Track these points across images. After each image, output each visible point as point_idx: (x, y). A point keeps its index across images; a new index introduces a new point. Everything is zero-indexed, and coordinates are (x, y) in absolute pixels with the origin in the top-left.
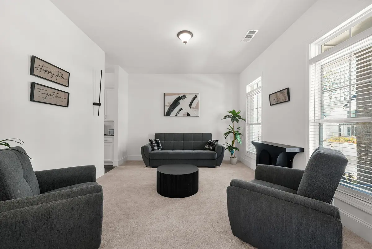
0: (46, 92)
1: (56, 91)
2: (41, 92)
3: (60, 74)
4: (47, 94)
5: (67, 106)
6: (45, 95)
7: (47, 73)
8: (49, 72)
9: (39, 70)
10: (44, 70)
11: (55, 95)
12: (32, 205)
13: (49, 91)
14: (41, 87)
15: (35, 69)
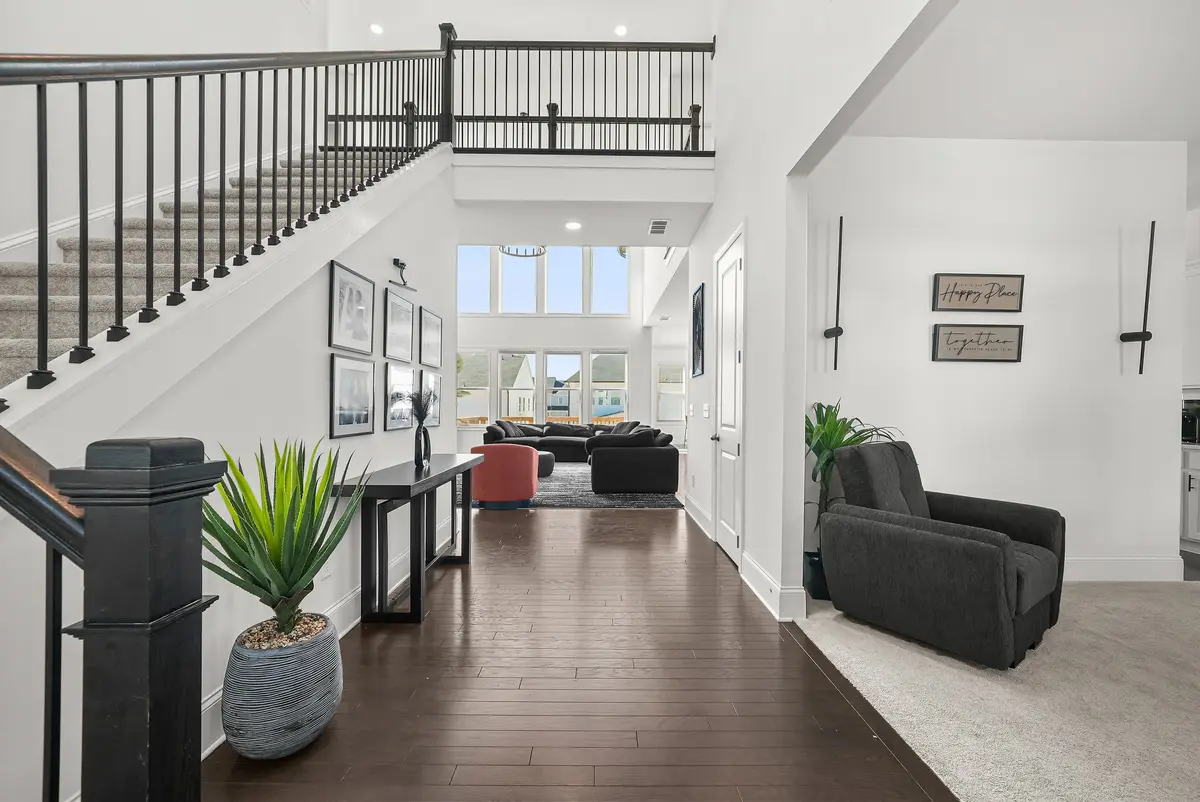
0: (964, 337)
1: (986, 331)
2: (953, 338)
3: (996, 288)
4: (965, 341)
5: (1019, 360)
6: (960, 344)
7: (964, 296)
8: (969, 293)
9: (948, 296)
10: (957, 293)
11: (984, 339)
12: (890, 522)
13: (971, 334)
14: (952, 329)
15: (940, 298)
